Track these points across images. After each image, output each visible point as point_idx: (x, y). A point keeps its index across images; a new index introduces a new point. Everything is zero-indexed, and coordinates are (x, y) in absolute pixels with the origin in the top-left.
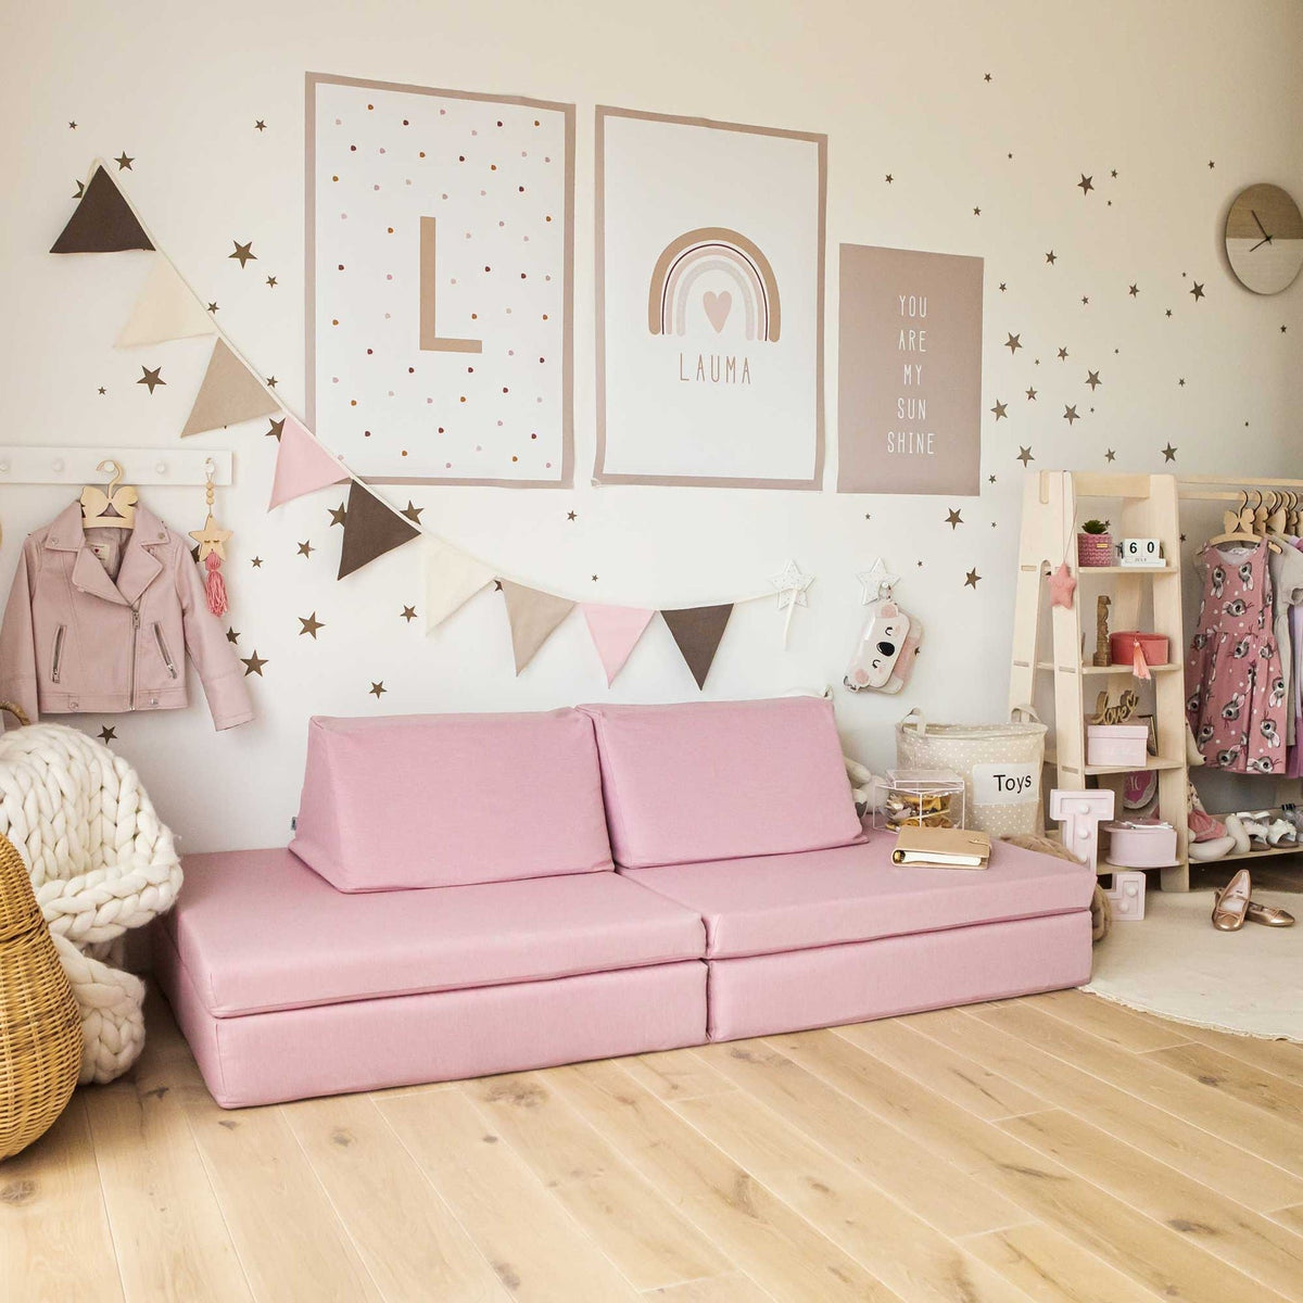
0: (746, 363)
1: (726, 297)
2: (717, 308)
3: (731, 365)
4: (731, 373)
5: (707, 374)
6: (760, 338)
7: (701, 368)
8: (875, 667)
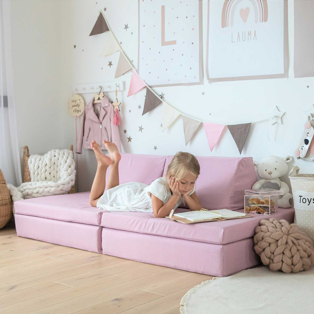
0: (255, 32)
1: (248, 9)
2: (245, 14)
3: (249, 34)
4: (249, 37)
5: (241, 38)
6: (260, 22)
7: (239, 37)
8: (302, 149)
